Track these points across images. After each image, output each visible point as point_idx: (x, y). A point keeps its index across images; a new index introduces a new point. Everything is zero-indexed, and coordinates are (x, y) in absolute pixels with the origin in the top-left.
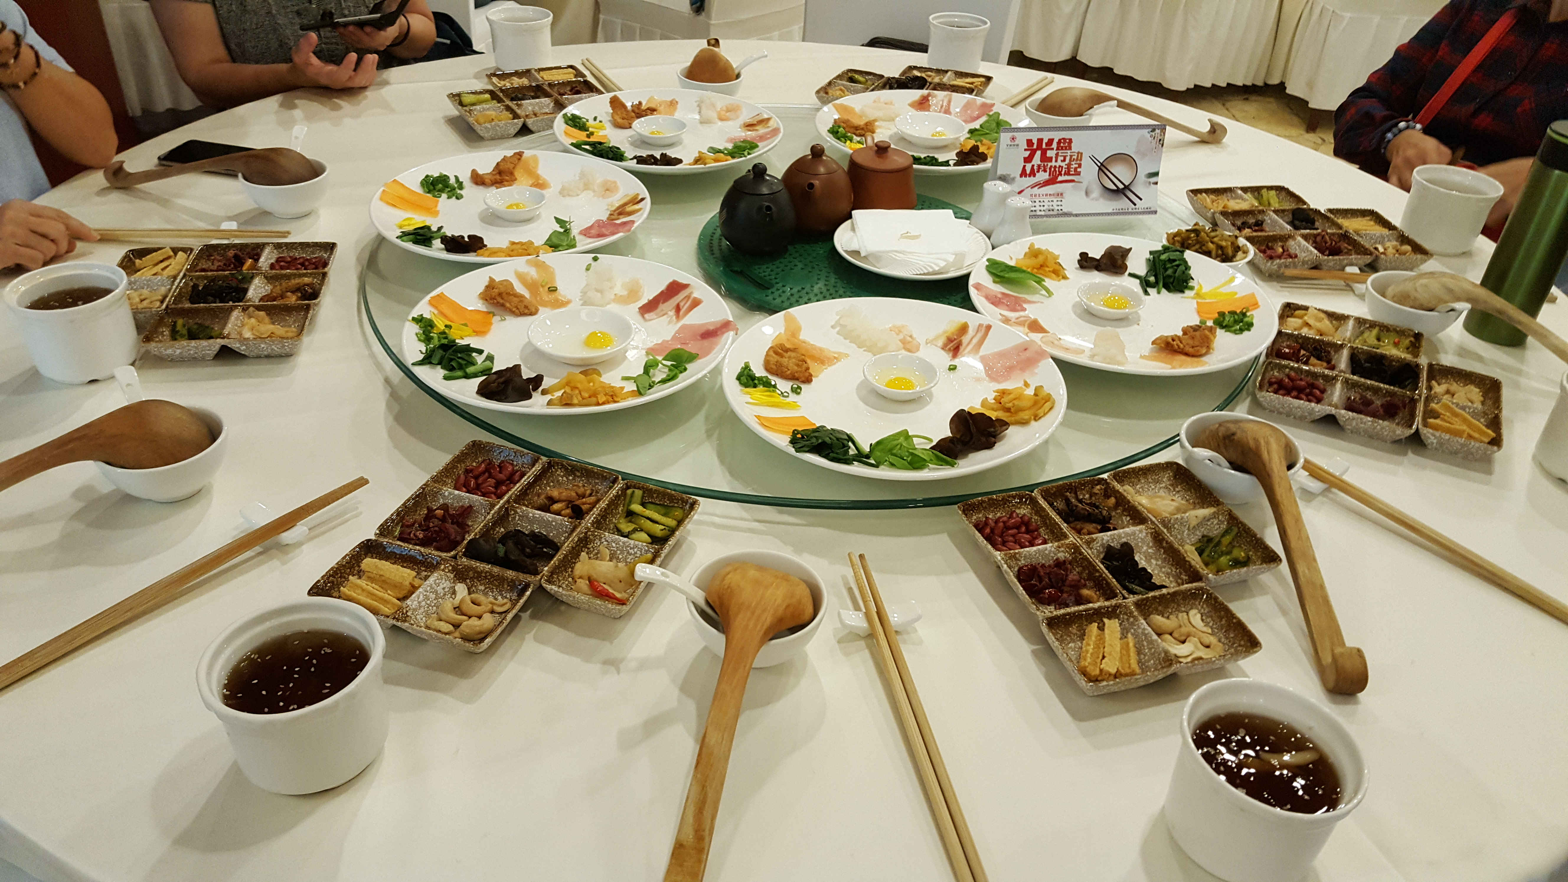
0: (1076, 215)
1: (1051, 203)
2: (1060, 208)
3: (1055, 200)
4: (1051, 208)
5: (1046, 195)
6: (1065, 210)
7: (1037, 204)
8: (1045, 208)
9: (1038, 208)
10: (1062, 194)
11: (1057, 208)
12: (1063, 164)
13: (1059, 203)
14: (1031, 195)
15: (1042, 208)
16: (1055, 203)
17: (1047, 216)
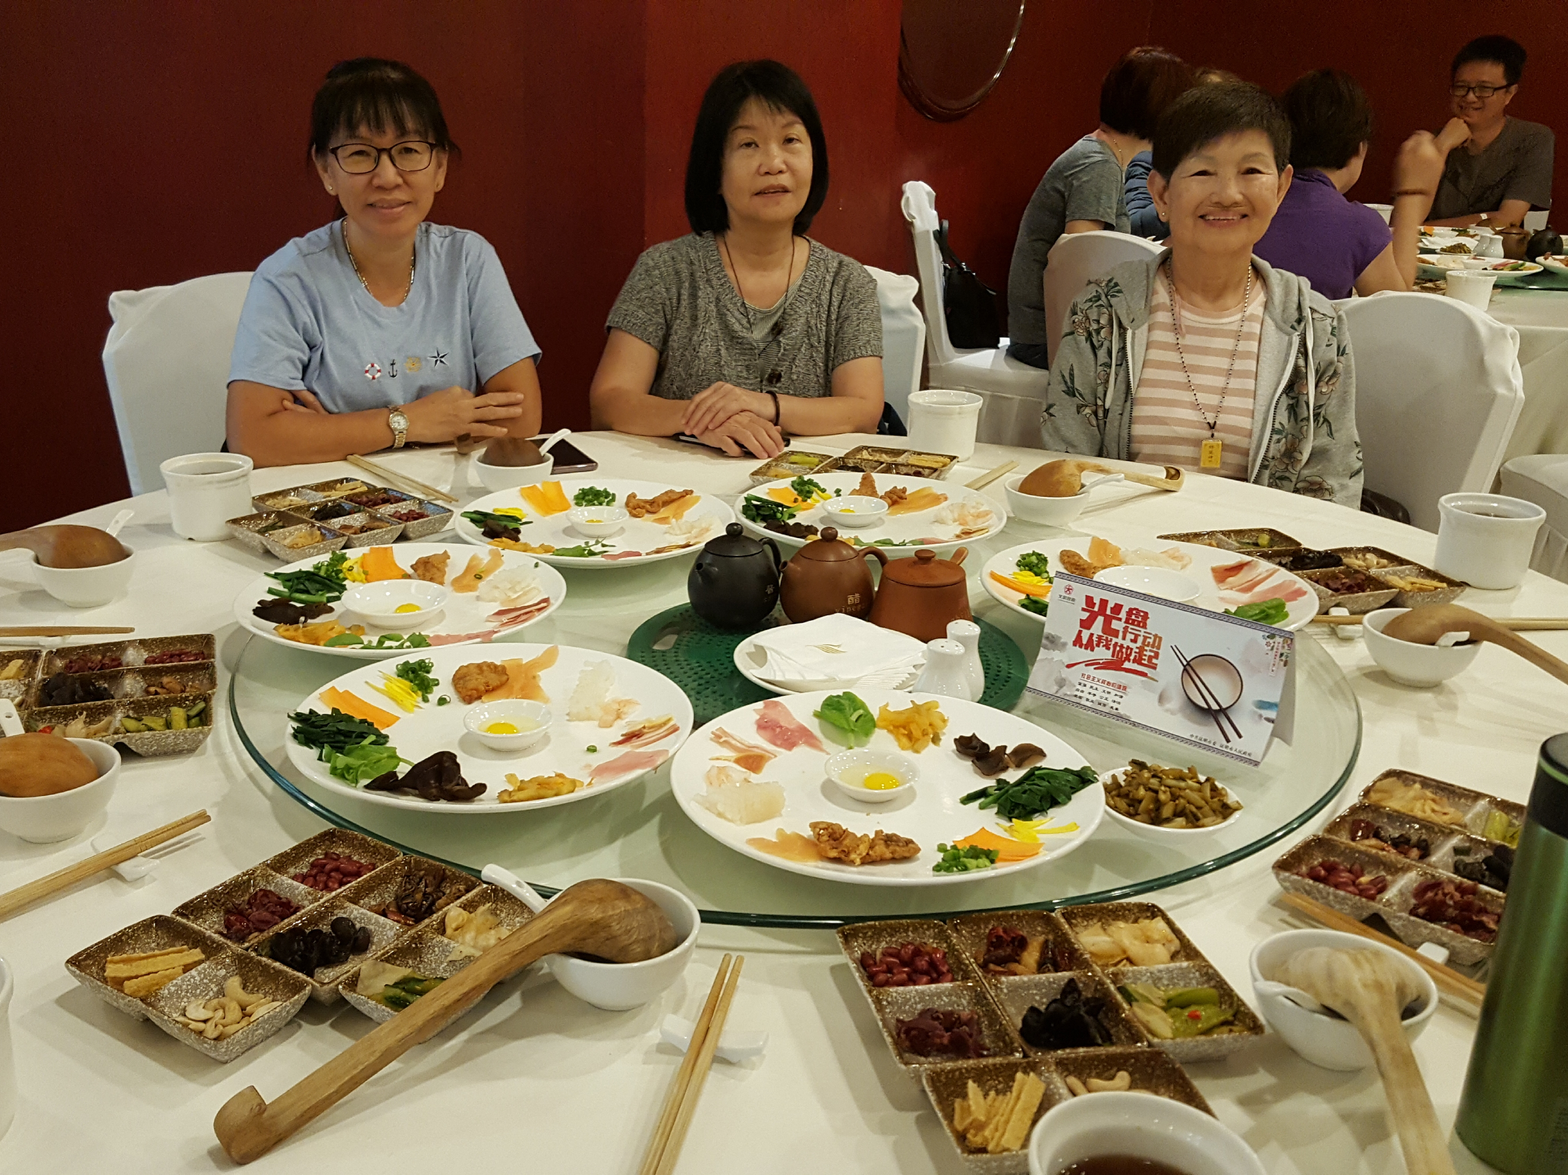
0: (1134, 724)
1: (1106, 695)
2: (1115, 705)
3: (1113, 693)
4: (1103, 701)
5: (1103, 682)
6: (1121, 711)
7: (1087, 689)
8: (1094, 698)
9: (1085, 695)
10: (1125, 688)
11: (1112, 704)
12: (1132, 645)
13: (1117, 699)
14: (1083, 675)
15: (1091, 697)
16: (1111, 697)
17: (1095, 710)
